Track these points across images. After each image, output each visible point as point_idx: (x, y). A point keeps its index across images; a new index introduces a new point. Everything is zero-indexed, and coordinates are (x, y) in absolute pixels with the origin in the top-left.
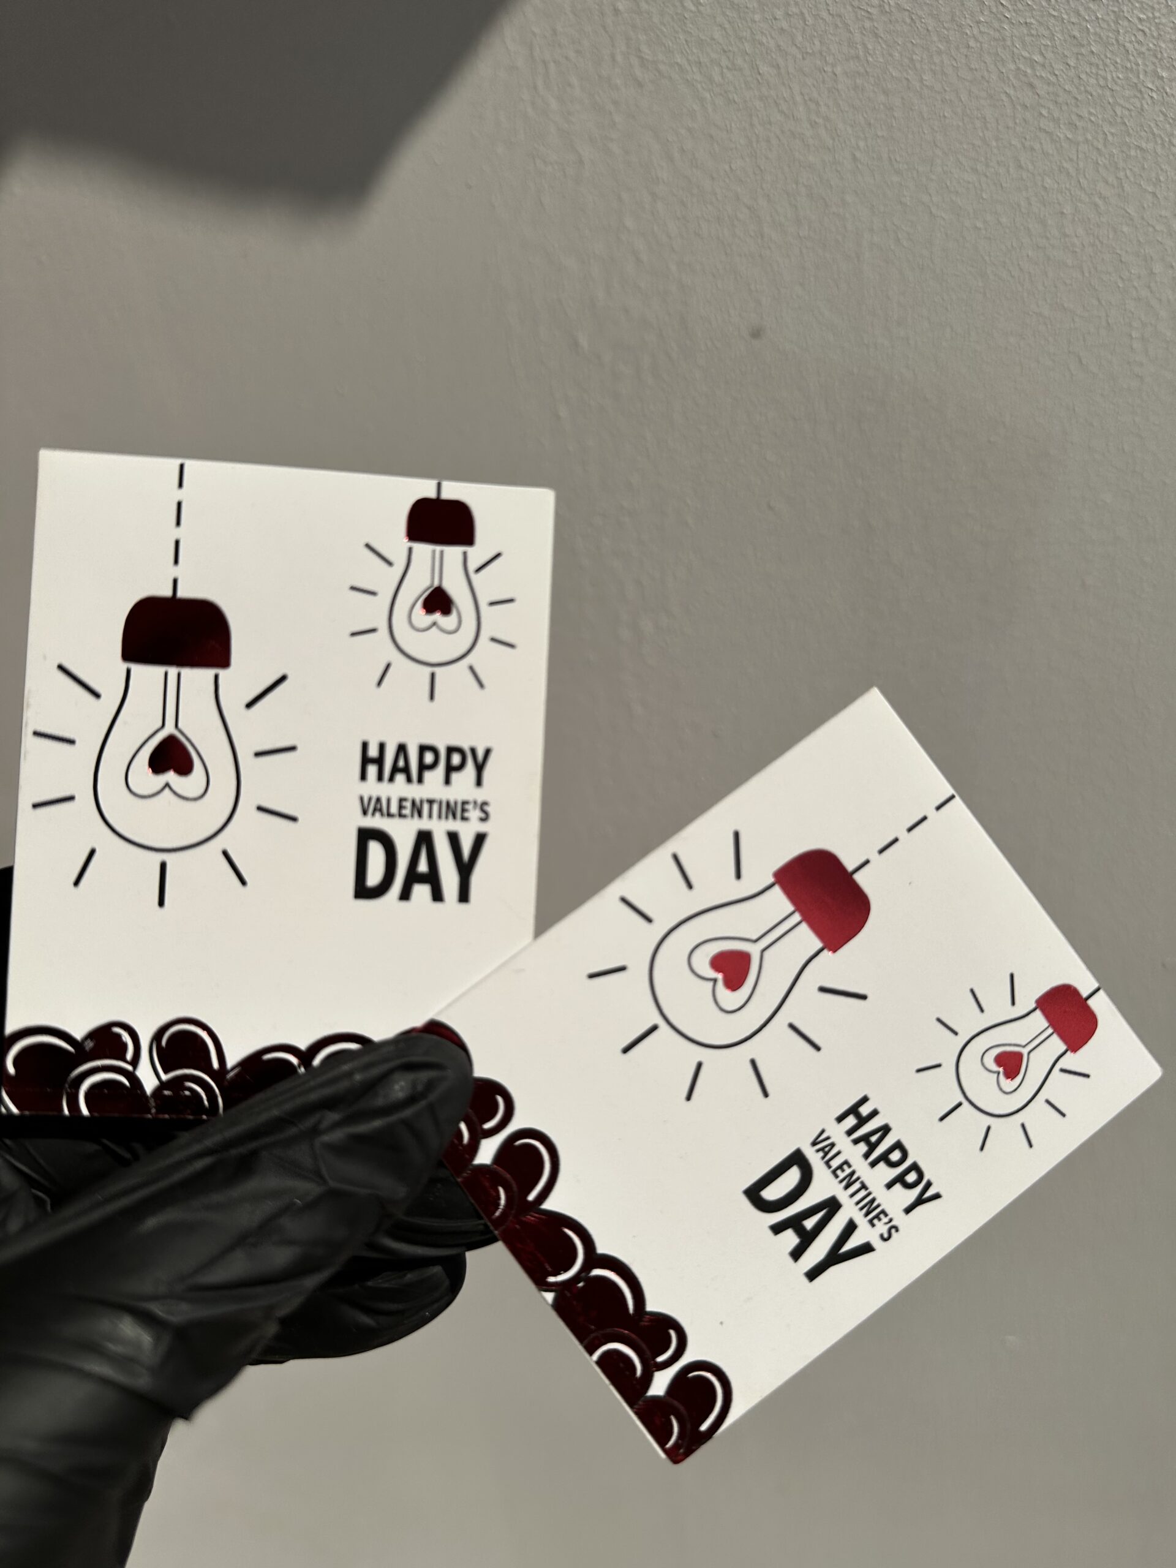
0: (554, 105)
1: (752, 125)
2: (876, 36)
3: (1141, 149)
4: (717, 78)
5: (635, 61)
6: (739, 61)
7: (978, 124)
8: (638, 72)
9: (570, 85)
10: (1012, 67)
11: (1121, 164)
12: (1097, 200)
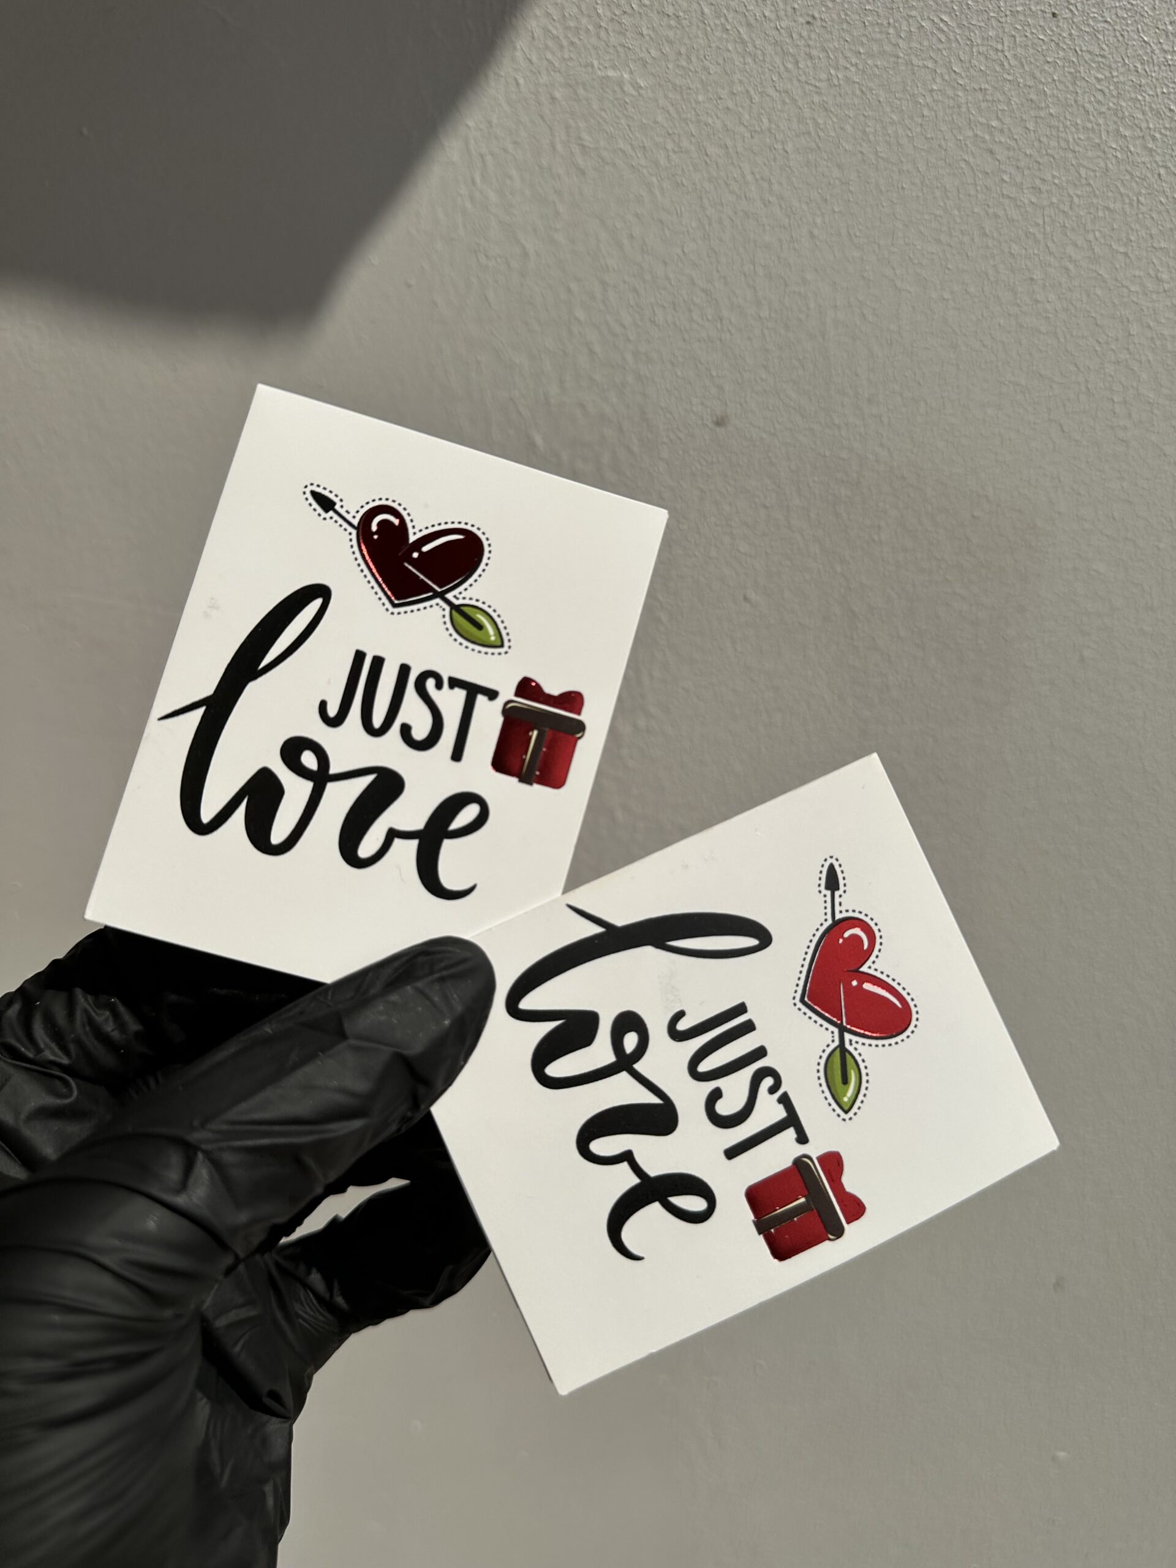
0: (493, 196)
1: (703, 208)
2: (826, 110)
3: (1108, 208)
4: (663, 161)
5: (576, 150)
6: (685, 143)
7: (938, 194)
8: (580, 160)
9: (510, 178)
10: (970, 134)
11: (1089, 226)
12: (1068, 264)
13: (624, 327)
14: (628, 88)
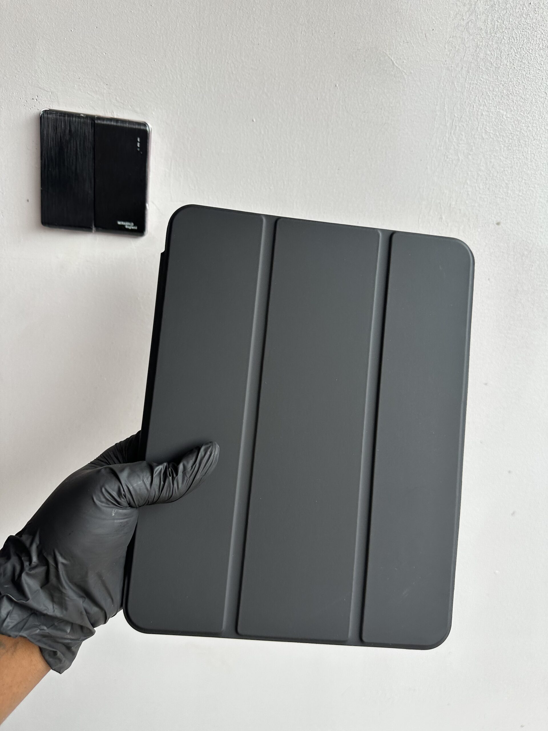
13: (480, 188)
14: (504, 117)
